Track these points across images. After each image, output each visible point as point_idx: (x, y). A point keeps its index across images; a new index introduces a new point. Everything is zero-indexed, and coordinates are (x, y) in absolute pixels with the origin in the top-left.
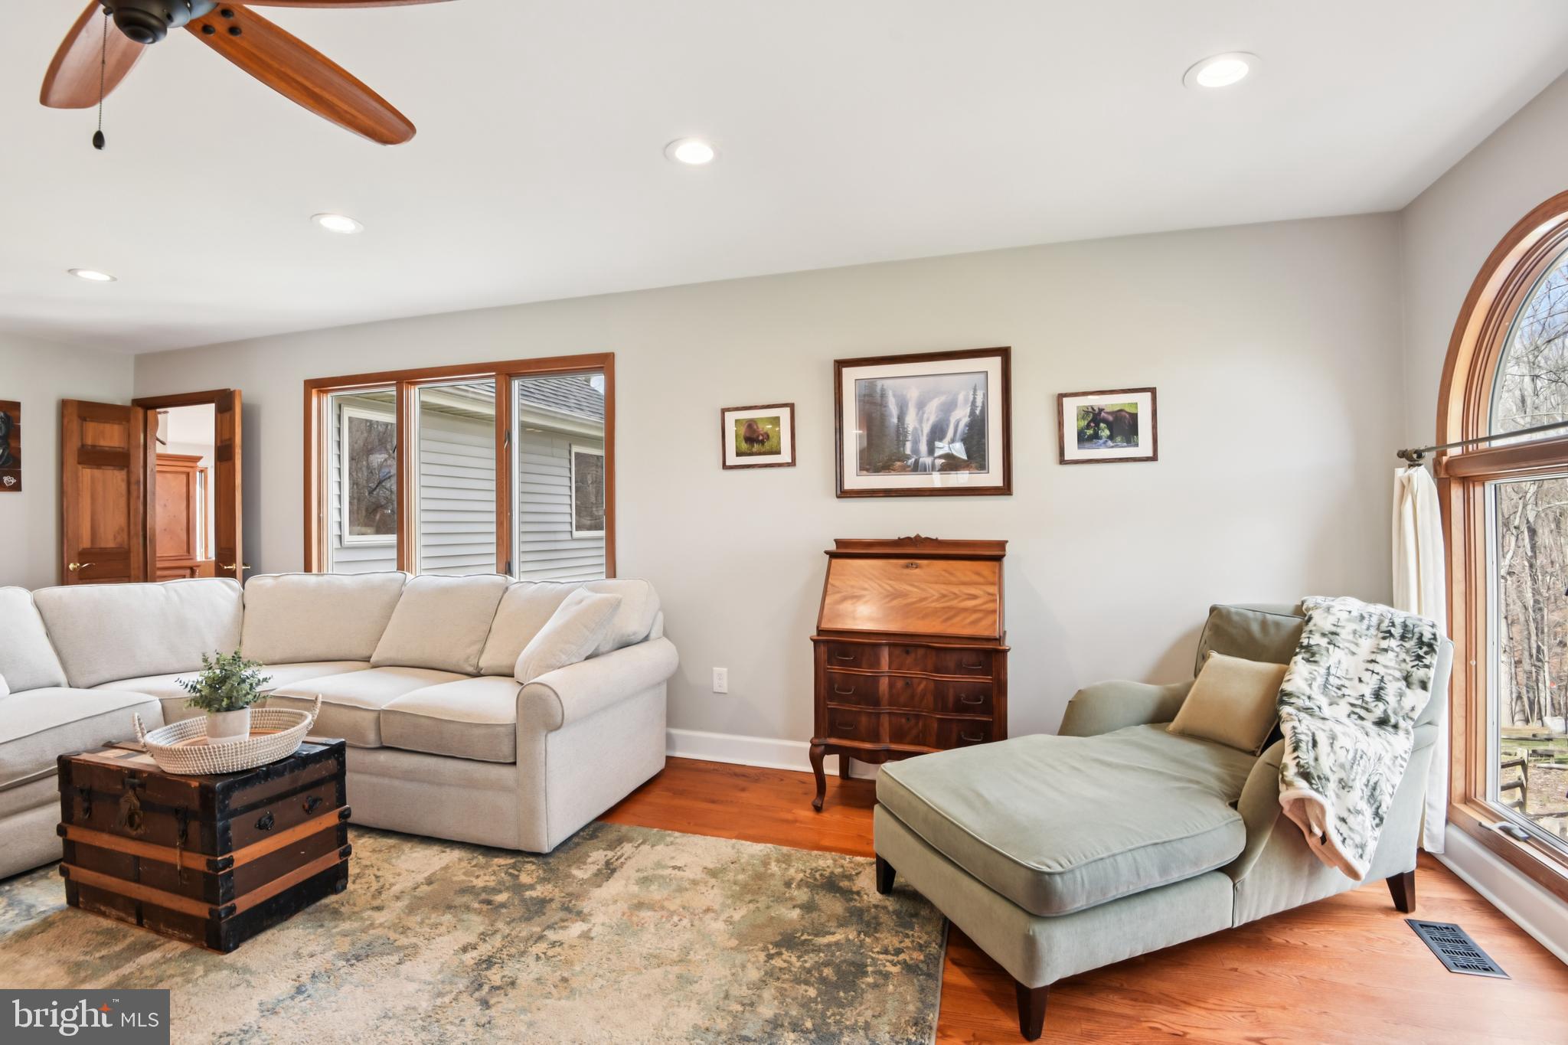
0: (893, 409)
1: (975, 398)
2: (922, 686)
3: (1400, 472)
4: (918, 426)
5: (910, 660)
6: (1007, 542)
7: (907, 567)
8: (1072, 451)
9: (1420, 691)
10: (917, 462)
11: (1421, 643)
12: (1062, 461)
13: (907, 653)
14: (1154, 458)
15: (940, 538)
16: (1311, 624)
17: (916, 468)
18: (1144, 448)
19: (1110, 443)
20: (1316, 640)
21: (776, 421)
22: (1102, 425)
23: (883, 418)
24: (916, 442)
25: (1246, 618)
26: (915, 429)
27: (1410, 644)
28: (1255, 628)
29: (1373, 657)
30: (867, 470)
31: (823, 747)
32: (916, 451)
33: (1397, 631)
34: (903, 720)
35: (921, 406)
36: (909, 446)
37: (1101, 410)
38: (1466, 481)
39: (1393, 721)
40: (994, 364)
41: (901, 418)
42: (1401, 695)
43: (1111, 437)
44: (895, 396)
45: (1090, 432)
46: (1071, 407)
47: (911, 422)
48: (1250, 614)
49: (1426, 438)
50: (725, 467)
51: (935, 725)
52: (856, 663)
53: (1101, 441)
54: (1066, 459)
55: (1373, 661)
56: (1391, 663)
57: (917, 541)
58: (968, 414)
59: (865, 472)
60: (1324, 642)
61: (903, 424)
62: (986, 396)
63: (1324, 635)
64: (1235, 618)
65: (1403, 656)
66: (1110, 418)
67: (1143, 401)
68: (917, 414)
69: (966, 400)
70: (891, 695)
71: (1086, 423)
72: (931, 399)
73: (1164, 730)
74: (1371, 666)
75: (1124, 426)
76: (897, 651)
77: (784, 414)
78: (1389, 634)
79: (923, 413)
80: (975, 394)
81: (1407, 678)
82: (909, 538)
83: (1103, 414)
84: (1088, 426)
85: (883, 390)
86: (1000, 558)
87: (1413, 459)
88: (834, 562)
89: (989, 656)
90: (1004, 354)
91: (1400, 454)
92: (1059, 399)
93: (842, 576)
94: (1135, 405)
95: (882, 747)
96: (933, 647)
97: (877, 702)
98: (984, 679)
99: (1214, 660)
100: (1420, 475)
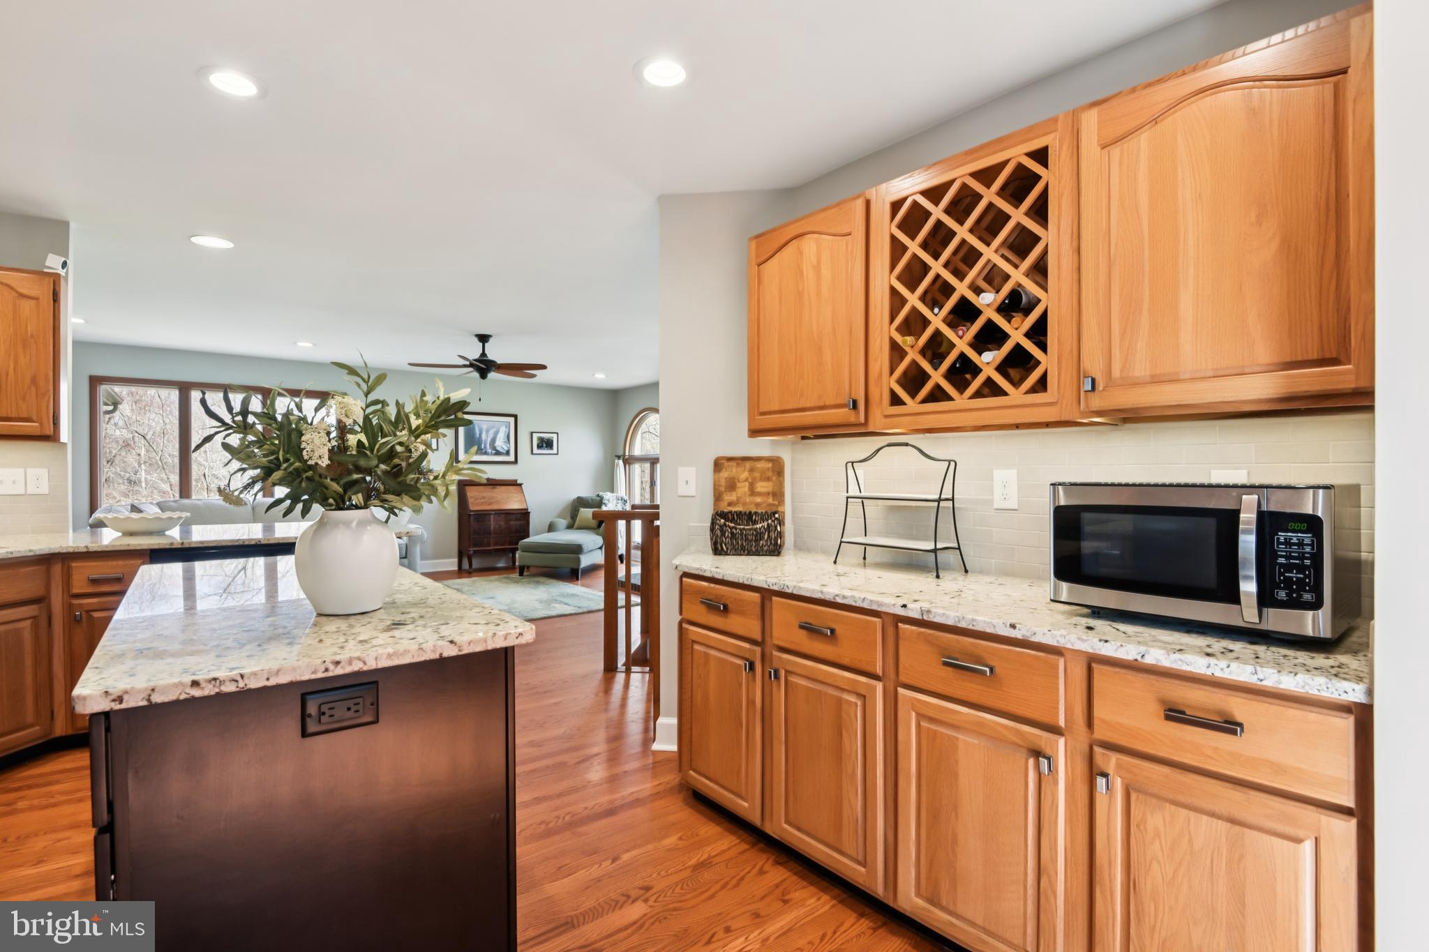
0: (477, 431)
1: (506, 431)
2: (504, 526)
3: (616, 461)
4: (486, 438)
7: (495, 488)
8: (536, 450)
10: (486, 452)
12: (532, 453)
13: (499, 516)
14: (557, 454)
16: (602, 498)
17: (486, 453)
18: (555, 451)
19: (546, 449)
20: (606, 502)
22: (544, 443)
23: (474, 434)
24: (485, 444)
26: (485, 440)
28: (590, 501)
32: (485, 447)
34: (498, 538)
35: (487, 431)
36: (483, 445)
37: (543, 438)
38: (629, 464)
40: (512, 420)
41: (480, 435)
43: (546, 447)
44: (478, 427)
46: (535, 436)
47: (484, 436)
48: (587, 498)
49: (621, 453)
51: (508, 538)
52: (484, 521)
53: (543, 448)
54: (534, 453)
57: (488, 480)
58: (503, 436)
61: (481, 437)
62: (509, 430)
63: (607, 498)
64: (585, 499)
66: (546, 441)
67: (555, 436)
68: (486, 434)
69: (503, 431)
70: (494, 531)
71: (539, 441)
72: (492, 429)
73: (573, 527)
75: (549, 444)
76: (496, 516)
78: (619, 500)
79: (488, 434)
80: (506, 429)
84: (540, 443)
85: (474, 425)
86: (520, 485)
87: (619, 457)
88: (467, 487)
89: (525, 514)
90: (515, 417)
91: (616, 456)
92: (532, 433)
93: (471, 493)
94: (552, 437)
95: (492, 548)
96: (508, 514)
97: (490, 533)
98: (523, 522)
99: (582, 510)
100: (621, 462)
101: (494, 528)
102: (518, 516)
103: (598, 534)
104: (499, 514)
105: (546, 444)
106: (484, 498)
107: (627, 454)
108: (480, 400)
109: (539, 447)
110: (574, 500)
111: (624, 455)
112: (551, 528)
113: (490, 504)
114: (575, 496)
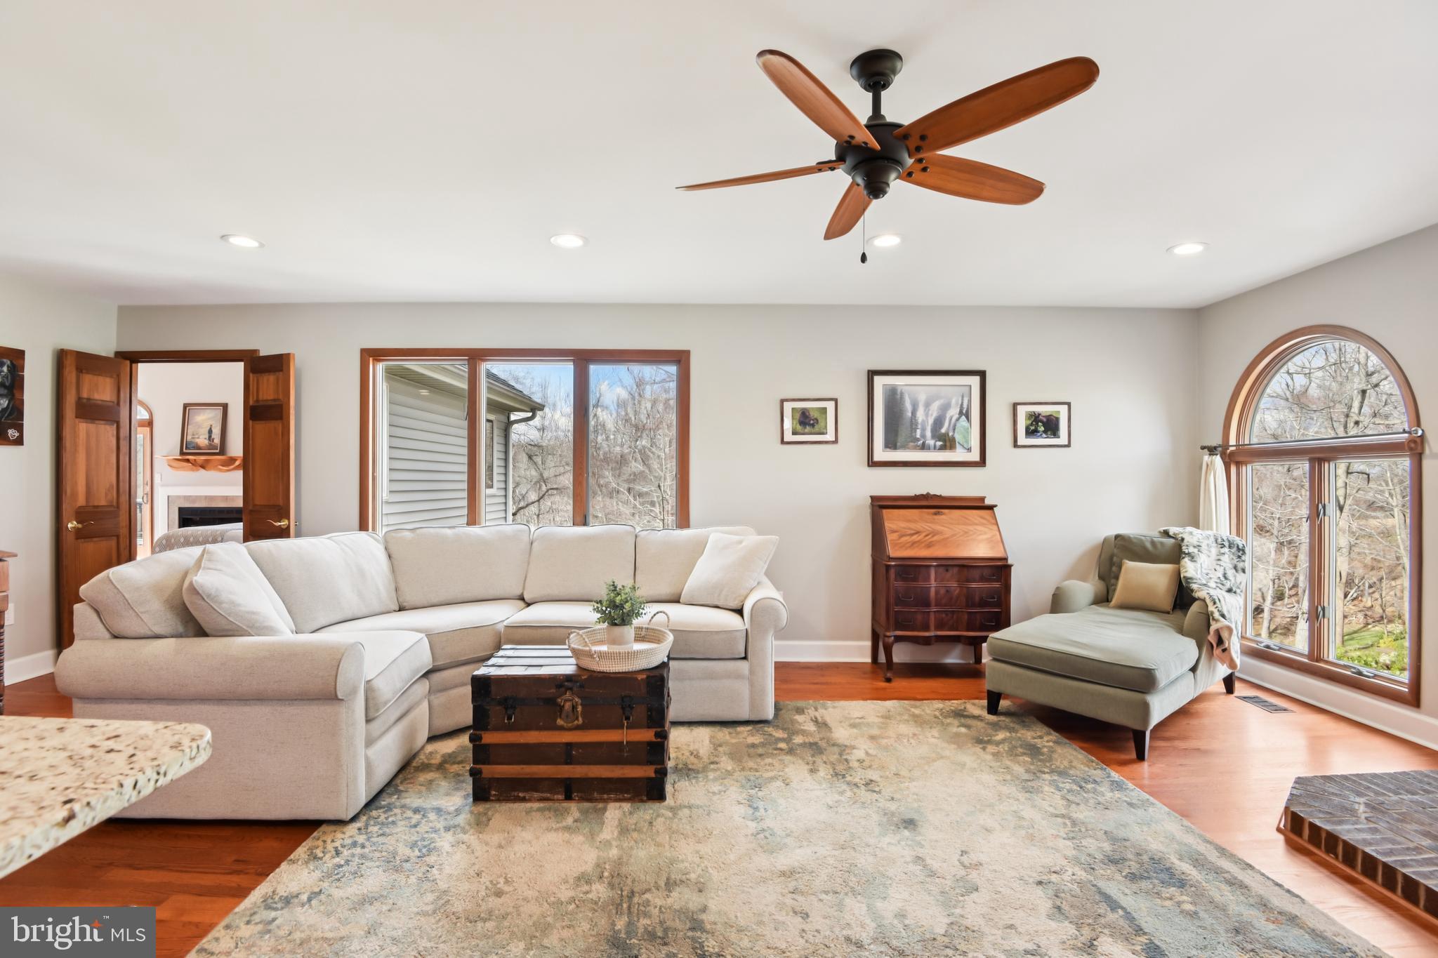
0: (908, 406)
1: (962, 403)
2: (957, 592)
3: (1206, 458)
4: (925, 419)
5: (949, 575)
6: (985, 497)
7: (935, 514)
8: (1022, 439)
9: (1242, 574)
10: (924, 443)
11: (1239, 549)
12: (1016, 445)
13: (947, 570)
14: (1068, 446)
15: (943, 495)
16: (1185, 541)
17: (924, 447)
18: (1063, 439)
19: (1044, 435)
20: (1191, 550)
21: (824, 410)
22: (1040, 424)
23: (901, 412)
24: (924, 430)
25: (1141, 540)
26: (923, 421)
27: (1234, 550)
28: (1148, 545)
29: (1218, 557)
30: (890, 448)
31: (893, 638)
32: (923, 436)
33: (1226, 544)
34: (944, 615)
35: (927, 405)
36: (919, 432)
37: (1039, 414)
38: (1238, 464)
39: (1234, 589)
40: (975, 381)
41: (914, 413)
42: (1235, 576)
43: (1045, 432)
44: (910, 398)
45: (1032, 428)
46: (1022, 412)
47: (920, 415)
48: (1143, 538)
49: (1216, 440)
50: (783, 442)
51: (966, 617)
52: (915, 579)
53: (1039, 434)
54: (1019, 444)
55: (1219, 560)
56: (1228, 560)
57: (926, 497)
58: (958, 413)
59: (888, 450)
60: (1196, 550)
61: (915, 417)
62: (970, 401)
63: (1194, 547)
64: (1135, 541)
65: (1232, 556)
66: (1045, 420)
67: (1063, 410)
68: (925, 410)
69: (957, 404)
70: (936, 600)
71: (1030, 422)
72: (937, 400)
73: (1108, 607)
74: (1219, 562)
75: (1051, 425)
76: (941, 570)
77: (830, 406)
78: (1223, 546)
79: (929, 410)
80: (962, 400)
81: (1235, 568)
82: (923, 495)
83: (1040, 417)
84: (1032, 424)
85: (902, 394)
86: (991, 508)
87: (1212, 450)
88: (885, 511)
89: (1000, 570)
90: (982, 374)
91: (1203, 448)
92: (1015, 405)
93: (894, 521)
94: (1059, 412)
95: (932, 634)
96: (965, 567)
97: (927, 604)
98: (996, 585)
99: (1129, 565)
100: (1218, 460)
101: (937, 593)
102: (986, 572)
103: (1181, 631)
104: (947, 567)
105: (1045, 425)
106: (918, 533)
107: (1232, 441)
108: (864, 258)
109: (1030, 433)
110: (1106, 540)
111: (1225, 445)
112: (1058, 603)
113: (929, 546)
114: (1112, 532)
